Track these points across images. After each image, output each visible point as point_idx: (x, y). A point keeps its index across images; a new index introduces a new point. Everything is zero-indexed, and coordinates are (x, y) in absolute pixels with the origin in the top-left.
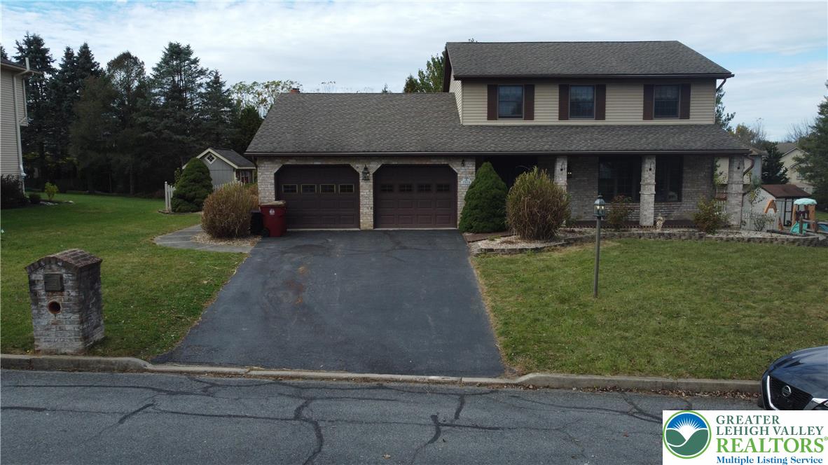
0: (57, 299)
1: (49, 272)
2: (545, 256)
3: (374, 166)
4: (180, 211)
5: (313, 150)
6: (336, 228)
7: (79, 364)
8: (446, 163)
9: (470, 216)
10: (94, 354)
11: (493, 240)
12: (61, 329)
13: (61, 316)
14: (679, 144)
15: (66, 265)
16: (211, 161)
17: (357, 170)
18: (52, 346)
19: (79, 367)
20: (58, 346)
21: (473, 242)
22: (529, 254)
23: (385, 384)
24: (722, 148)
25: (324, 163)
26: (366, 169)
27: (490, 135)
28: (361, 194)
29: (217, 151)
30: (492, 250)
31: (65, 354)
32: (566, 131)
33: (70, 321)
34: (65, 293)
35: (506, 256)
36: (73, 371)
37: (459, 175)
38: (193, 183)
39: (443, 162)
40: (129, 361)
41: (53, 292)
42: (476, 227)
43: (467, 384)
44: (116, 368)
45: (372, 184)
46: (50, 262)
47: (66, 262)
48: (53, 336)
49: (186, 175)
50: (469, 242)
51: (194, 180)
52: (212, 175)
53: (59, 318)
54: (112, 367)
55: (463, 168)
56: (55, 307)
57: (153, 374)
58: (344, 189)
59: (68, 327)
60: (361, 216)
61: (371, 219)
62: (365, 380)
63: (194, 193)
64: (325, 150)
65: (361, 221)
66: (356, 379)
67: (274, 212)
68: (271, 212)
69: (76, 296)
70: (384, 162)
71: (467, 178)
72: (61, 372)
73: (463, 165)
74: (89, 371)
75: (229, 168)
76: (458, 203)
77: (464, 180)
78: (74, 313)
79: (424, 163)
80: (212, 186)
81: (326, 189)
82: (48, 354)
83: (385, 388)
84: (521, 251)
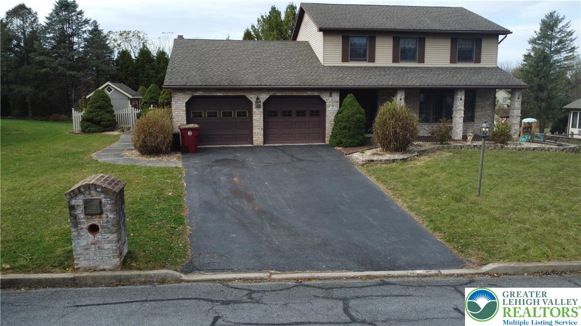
0: (96, 221)
1: (88, 197)
2: (411, 164)
3: (264, 97)
4: (89, 132)
5: (217, 84)
6: (233, 144)
7: (121, 279)
8: (318, 94)
9: (340, 134)
10: (131, 268)
11: (363, 153)
12: (99, 248)
13: (100, 237)
14: (480, 81)
15: (105, 191)
16: (110, 92)
17: (251, 100)
18: (91, 264)
19: (120, 282)
20: (97, 264)
21: (349, 154)
22: (400, 163)
23: (386, 280)
24: (509, 84)
25: (225, 94)
26: (258, 99)
27: (346, 73)
28: (254, 118)
29: (114, 84)
30: (372, 161)
31: (104, 270)
32: (399, 71)
33: (108, 241)
34: (104, 216)
35: (384, 165)
36: (117, 285)
37: (327, 104)
38: (98, 110)
39: (316, 94)
40: (166, 273)
41: (92, 215)
42: (345, 143)
43: (447, 276)
44: (155, 280)
45: (262, 110)
46: (89, 188)
47: (105, 187)
48: (92, 255)
49: (92, 103)
50: (346, 154)
51: (99, 107)
52: (113, 102)
53: (98, 238)
54: (151, 279)
55: (330, 98)
56: (94, 229)
57: (190, 284)
58: (239, 114)
59: (107, 246)
60: (254, 135)
61: (261, 138)
62: (369, 277)
63: (100, 117)
64: (226, 84)
65: (254, 139)
66: (361, 277)
67: (191, 133)
68: (189, 133)
69: (114, 218)
70: (272, 93)
71: (333, 106)
72: (105, 288)
73: (331, 96)
74: (130, 285)
75: (125, 97)
76: (327, 124)
77: (331, 107)
78: (112, 233)
79: (302, 94)
80: (113, 112)
81: (225, 115)
82: (87, 271)
83: (389, 284)
84: (394, 161)
